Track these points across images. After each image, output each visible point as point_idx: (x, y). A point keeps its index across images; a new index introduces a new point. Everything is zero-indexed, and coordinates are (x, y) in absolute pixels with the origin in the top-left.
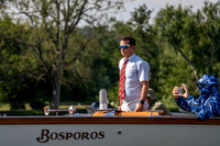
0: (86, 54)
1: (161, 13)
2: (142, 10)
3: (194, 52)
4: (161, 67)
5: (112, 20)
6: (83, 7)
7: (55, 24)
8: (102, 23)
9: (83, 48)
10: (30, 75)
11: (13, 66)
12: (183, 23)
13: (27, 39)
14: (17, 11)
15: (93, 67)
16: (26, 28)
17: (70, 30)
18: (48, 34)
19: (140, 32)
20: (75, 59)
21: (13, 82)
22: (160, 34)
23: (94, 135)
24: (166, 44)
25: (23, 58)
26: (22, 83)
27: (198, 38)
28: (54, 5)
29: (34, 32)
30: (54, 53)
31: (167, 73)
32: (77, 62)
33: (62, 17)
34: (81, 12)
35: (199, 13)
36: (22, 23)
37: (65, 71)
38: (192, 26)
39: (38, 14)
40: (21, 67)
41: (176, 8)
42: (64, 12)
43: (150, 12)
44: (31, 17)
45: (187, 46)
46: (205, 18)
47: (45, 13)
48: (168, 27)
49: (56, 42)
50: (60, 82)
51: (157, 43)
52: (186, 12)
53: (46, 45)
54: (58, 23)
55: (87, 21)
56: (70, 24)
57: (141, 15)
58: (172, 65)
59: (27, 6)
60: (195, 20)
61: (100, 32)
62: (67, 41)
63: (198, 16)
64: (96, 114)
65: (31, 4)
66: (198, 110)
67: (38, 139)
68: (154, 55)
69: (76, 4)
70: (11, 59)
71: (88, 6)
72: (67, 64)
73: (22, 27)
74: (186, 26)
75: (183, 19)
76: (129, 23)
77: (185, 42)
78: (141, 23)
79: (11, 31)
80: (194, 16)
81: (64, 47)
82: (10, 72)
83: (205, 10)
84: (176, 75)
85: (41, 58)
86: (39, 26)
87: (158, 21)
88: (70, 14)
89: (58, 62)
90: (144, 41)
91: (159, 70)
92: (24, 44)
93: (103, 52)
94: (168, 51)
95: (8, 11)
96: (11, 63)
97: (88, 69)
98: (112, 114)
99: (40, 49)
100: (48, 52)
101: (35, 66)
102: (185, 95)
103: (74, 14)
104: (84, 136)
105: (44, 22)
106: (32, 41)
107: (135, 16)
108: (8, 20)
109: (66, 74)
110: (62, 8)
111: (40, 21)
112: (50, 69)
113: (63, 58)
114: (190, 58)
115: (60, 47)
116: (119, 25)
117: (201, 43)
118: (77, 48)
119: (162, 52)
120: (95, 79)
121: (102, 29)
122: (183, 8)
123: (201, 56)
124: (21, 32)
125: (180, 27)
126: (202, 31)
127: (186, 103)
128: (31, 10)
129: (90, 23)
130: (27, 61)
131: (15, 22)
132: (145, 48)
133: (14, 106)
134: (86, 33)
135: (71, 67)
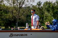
0: (24, 14)
1: (45, 3)
2: (39, 2)
3: (53, 13)
4: (44, 17)
5: (32, 5)
6: (24, 2)
7: (16, 6)
8: (29, 6)
9: (24, 12)
10: (10, 19)
11: (6, 17)
12: (50, 6)
13: (9, 10)
14: (6, 3)
15: (27, 17)
16: (9, 7)
17: (20, 8)
18: (15, 9)
19: (39, 8)
20: (22, 15)
21: (5, 21)
22: (44, 8)
23: (24, 35)
24: (46, 11)
25: (8, 15)
26: (8, 21)
27: (54, 10)
28: (16, 1)
29: (11, 8)
30: (16, 14)
31: (46, 19)
32: (22, 16)
33: (18, 4)
34: (23, 3)
35: (54, 3)
36: (8, 6)
37: (19, 18)
38: (53, 7)
39: (12, 3)
40: (8, 17)
41: (48, 2)
42: (19, 3)
43: (41, 3)
44: (10, 4)
45: (51, 12)
46: (56, 4)
47: (14, 3)
48: (46, 7)
49: (17, 11)
50: (18, 21)
51: (43, 11)
52: (51, 3)
53: (14, 11)
54: (17, 6)
55: (25, 5)
56: (20, 6)
57: (39, 4)
58: (47, 17)
59: (9, 1)
60: (53, 5)
61: (28, 8)
62: (20, 10)
63: (54, 4)
64: (25, 29)
65: (10, 1)
66: (52, 28)
67: (10, 36)
68: (43, 14)
69: (22, 1)
70: (5, 15)
71: (25, 1)
72: (20, 16)
73: (8, 7)
74: (51, 6)
75: (50, 5)
76: (36, 6)
77: (51, 11)
78: (39, 6)
79: (5, 8)
80: (53, 4)
81: (19, 12)
82: (5, 19)
83: (56, 2)
84: (48, 19)
85: (13, 15)
86: (12, 6)
87: (44, 5)
88: (20, 3)
89: (17, 16)
90: (40, 10)
91: (44, 18)
92: (8, 11)
93: (29, 13)
94: (46, 13)
95: (4, 2)
96: (5, 16)
97: (25, 18)
98: (29, 30)
99: (12, 12)
100: (15, 13)
101: (11, 17)
102: (49, 24)
103: (21, 3)
104: (22, 35)
105: (14, 5)
106: (10, 10)
107: (38, 4)
108: (4, 5)
109: (19, 19)
110: (18, 2)
111: (13, 5)
112: (15, 18)
113: (19, 15)
114: (52, 15)
115: (18, 12)
116: (33, 6)
117: (55, 11)
118: (22, 12)
119: (45, 13)
120: (27, 20)
121: (29, 7)
122: (50, 2)
123: (55, 14)
124: (8, 8)
125: (49, 7)
126: (55, 8)
127: (49, 27)
128: (10, 2)
129: (26, 6)
130: (9, 16)
131: (6, 5)
132: (40, 12)
133: (6, 27)
134: (25, 8)
135: (21, 17)
